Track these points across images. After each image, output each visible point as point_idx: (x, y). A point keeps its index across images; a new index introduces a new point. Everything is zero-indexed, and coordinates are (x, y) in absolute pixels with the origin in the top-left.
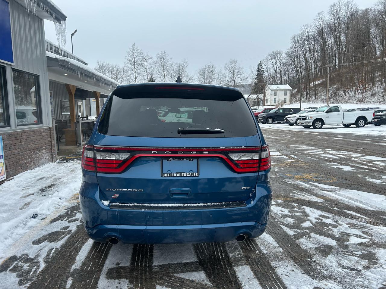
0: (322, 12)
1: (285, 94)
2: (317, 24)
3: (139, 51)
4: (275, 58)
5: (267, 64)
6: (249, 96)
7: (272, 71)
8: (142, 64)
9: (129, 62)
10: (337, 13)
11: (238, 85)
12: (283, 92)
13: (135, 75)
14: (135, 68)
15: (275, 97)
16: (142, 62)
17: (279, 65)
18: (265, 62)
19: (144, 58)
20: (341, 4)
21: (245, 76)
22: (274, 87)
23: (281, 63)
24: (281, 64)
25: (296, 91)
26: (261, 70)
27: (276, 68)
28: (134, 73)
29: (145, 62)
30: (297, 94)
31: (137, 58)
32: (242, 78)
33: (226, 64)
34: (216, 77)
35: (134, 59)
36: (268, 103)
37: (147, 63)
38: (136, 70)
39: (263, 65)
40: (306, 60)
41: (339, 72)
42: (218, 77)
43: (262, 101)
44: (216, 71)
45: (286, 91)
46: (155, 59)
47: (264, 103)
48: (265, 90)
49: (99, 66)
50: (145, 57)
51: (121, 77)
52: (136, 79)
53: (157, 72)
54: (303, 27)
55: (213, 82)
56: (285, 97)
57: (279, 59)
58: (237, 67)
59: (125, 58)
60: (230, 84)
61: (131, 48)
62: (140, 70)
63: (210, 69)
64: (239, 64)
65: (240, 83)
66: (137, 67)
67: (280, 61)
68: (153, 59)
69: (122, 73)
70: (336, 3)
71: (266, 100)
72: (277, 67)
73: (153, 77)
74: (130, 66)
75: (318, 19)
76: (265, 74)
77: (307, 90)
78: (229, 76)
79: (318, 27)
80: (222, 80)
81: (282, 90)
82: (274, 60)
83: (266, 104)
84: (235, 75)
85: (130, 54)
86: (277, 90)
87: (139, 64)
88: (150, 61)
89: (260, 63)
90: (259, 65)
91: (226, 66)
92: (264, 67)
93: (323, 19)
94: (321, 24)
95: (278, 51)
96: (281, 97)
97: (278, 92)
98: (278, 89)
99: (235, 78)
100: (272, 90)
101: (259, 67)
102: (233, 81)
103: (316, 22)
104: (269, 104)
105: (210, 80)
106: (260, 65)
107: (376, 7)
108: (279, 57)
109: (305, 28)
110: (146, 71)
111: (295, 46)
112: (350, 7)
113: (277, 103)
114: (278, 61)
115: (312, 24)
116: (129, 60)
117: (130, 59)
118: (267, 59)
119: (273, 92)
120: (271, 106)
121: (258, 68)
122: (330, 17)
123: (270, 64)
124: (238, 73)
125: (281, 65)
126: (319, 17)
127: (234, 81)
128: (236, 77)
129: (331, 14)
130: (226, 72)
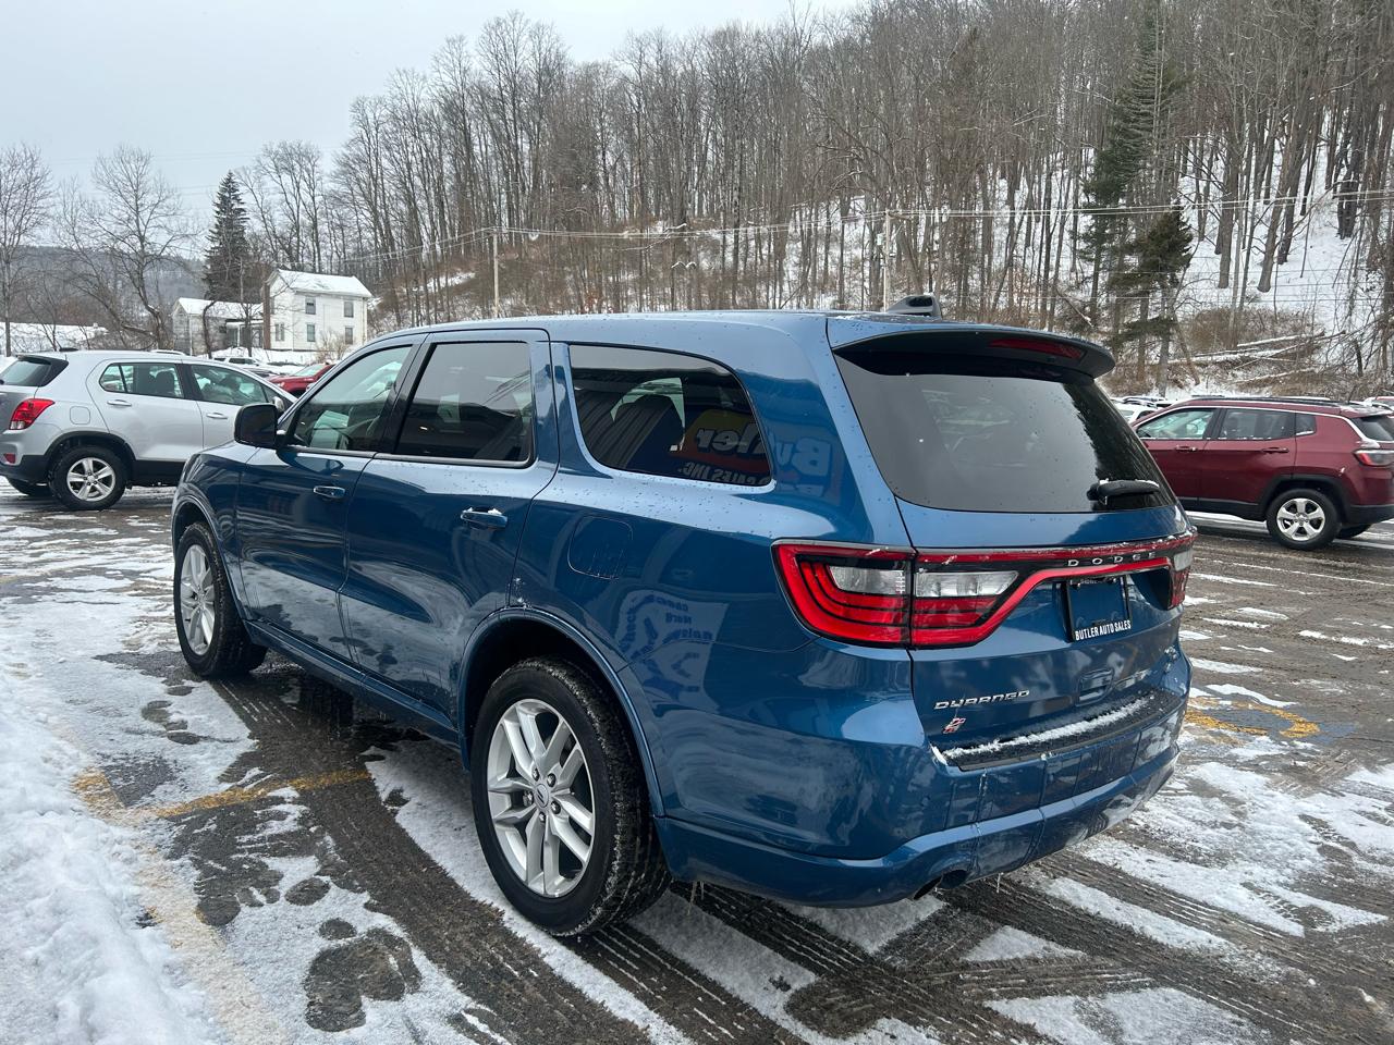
0: (461, 39)
1: (349, 314)
2: (447, 79)
4: (291, 170)
5: (260, 187)
6: (207, 307)
7: (281, 222)
10: (507, 55)
11: (159, 258)
12: (341, 304)
15: (311, 319)
17: (307, 198)
18: (252, 179)
20: (517, 27)
21: (187, 225)
22: (306, 281)
23: (316, 192)
24: (313, 198)
25: (380, 306)
26: (236, 206)
27: (295, 208)
30: (383, 316)
32: (174, 229)
33: (101, 160)
34: (52, 211)
36: (283, 339)
39: (242, 189)
40: (410, 200)
41: (520, 255)
42: (61, 209)
43: (259, 329)
44: (51, 184)
45: (349, 299)
47: (268, 339)
48: (268, 288)
54: (397, 77)
55: (37, 231)
56: (349, 322)
57: (307, 176)
58: (149, 181)
60: (123, 247)
63: (22, 172)
64: (160, 171)
65: (167, 249)
67: (309, 186)
70: (505, 21)
71: (273, 329)
72: (302, 206)
75: (446, 61)
76: (253, 226)
77: (418, 305)
78: (115, 212)
79: (448, 87)
80: (79, 227)
81: (338, 296)
82: (286, 178)
83: (274, 344)
84: (145, 215)
86: (319, 294)
89: (229, 180)
90: (226, 184)
91: (100, 168)
92: (247, 200)
93: (463, 63)
94: (459, 80)
95: (303, 144)
96: (331, 321)
97: (319, 302)
98: (319, 289)
99: (142, 227)
100: (298, 293)
101: (227, 195)
102: (135, 239)
103: (441, 69)
104: (288, 343)
105: (24, 221)
106: (229, 186)
107: (617, 63)
108: (307, 170)
109: (405, 81)
111: (366, 138)
112: (544, 45)
113: (320, 344)
114: (303, 184)
115: (428, 72)
118: (261, 169)
119: (302, 300)
120: (295, 351)
121: (223, 198)
122: (487, 64)
123: (272, 191)
124: (156, 205)
125: (317, 199)
126: (452, 54)
127: (142, 239)
128: (150, 225)
129: (489, 54)
130: (102, 197)
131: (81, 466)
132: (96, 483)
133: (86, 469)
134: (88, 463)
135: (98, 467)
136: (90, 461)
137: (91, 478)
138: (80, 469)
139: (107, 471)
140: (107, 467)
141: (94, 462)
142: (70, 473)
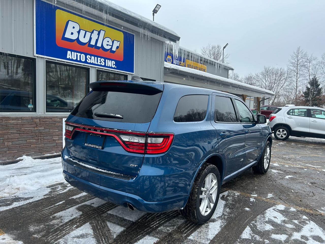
3: (304, 53)
8: (305, 65)
9: (291, 64)
13: (297, 76)
14: (297, 69)
16: (306, 64)
19: (308, 60)
28: (296, 74)
29: (309, 63)
31: (301, 60)
35: (298, 61)
37: (310, 64)
38: (298, 71)
46: (320, 59)
49: (265, 70)
50: (309, 58)
51: (285, 78)
52: (297, 80)
53: (321, 72)
59: (288, 61)
61: (296, 51)
62: (302, 71)
66: (300, 68)
68: (317, 60)
69: (286, 75)
73: (316, 77)
74: (292, 68)
85: (294, 57)
87: (302, 66)
88: (314, 62)
110: (309, 72)
116: (292, 63)
117: (293, 61)
131: (280, 130)
132: (282, 134)
133: (281, 131)
134: (281, 130)
135: (283, 131)
136: (282, 130)
137: (281, 133)
138: (279, 131)
139: (285, 132)
140: (285, 131)
141: (283, 130)
142: (277, 132)
